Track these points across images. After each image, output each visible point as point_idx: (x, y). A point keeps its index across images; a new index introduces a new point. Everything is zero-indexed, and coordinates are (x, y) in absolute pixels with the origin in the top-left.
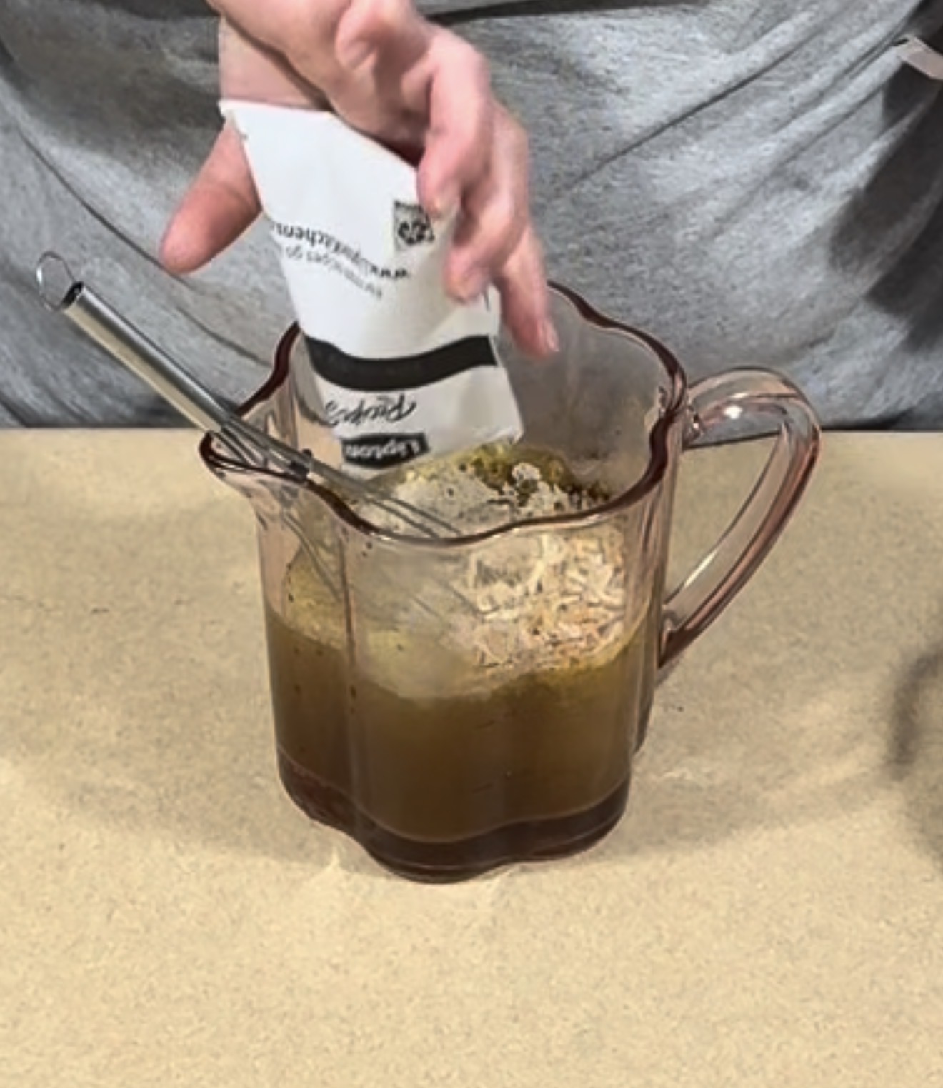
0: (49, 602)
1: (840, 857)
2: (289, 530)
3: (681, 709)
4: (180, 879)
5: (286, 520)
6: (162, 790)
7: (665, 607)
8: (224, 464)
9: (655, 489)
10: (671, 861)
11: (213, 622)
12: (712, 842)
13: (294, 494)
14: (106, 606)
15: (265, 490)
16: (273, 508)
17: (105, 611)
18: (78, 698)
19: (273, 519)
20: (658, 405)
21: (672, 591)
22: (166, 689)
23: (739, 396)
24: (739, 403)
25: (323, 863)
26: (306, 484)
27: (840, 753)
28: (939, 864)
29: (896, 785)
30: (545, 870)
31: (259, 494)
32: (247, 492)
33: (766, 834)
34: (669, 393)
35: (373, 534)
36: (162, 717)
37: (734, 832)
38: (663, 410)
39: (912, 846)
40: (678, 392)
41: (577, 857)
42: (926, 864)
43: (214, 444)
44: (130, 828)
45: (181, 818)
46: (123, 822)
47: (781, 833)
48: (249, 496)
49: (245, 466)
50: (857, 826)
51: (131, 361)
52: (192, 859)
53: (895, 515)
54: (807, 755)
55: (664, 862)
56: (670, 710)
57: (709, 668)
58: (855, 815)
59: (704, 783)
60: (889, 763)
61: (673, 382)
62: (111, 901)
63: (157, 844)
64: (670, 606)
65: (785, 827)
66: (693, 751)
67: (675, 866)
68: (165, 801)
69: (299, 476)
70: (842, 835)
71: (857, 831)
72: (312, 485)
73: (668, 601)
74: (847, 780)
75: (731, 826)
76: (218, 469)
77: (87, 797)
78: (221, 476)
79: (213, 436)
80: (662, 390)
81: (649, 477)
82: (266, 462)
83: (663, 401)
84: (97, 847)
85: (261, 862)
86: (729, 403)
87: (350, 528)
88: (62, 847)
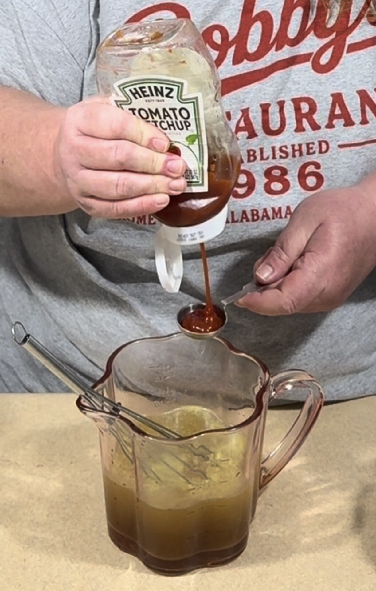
0: (19, 463)
1: (335, 565)
2: (112, 434)
3: (272, 505)
4: (72, 574)
5: (111, 431)
6: (65, 538)
7: (262, 465)
8: (85, 408)
9: (258, 419)
10: (268, 566)
11: (85, 471)
12: (284, 559)
13: (114, 420)
14: (43, 464)
15: (101, 418)
16: (105, 426)
17: (42, 466)
18: (31, 501)
19: (105, 430)
20: (260, 384)
21: (266, 457)
22: (67, 497)
23: (291, 380)
24: (291, 383)
25: (127, 568)
26: (119, 417)
27: (335, 523)
28: (374, 567)
29: (357, 536)
30: (218, 570)
31: (99, 419)
32: (95, 420)
33: (305, 556)
34: (264, 379)
35: (146, 437)
36: (65, 508)
37: (293, 555)
38: (261, 387)
39: (364, 560)
40: (267, 379)
41: (230, 564)
42: (370, 567)
43: (82, 401)
44: (52, 553)
45: (73, 549)
46: (49, 550)
47: (311, 555)
48: (96, 421)
49: (94, 410)
50: (341, 552)
51: (50, 367)
52: (77, 565)
53: (357, 428)
54: (323, 524)
55: (265, 566)
56: (268, 506)
57: (283, 489)
58: (341, 547)
59: (281, 535)
60: (354, 527)
61: (265, 376)
62: (45, 582)
63: (63, 559)
64: (265, 465)
65: (314, 552)
66: (276, 522)
67: (269, 568)
68: (66, 542)
69: (116, 413)
70: (336, 556)
71: (342, 554)
72: (121, 418)
73: (263, 463)
74: (338, 534)
75: (292, 552)
76: (84, 411)
77: (35, 541)
78: (85, 413)
79: (81, 396)
80: (261, 378)
81: (256, 413)
82: (102, 408)
83: (261, 382)
84: (39, 560)
85: (104, 567)
86: (287, 383)
87: (137, 434)
88: (25, 560)
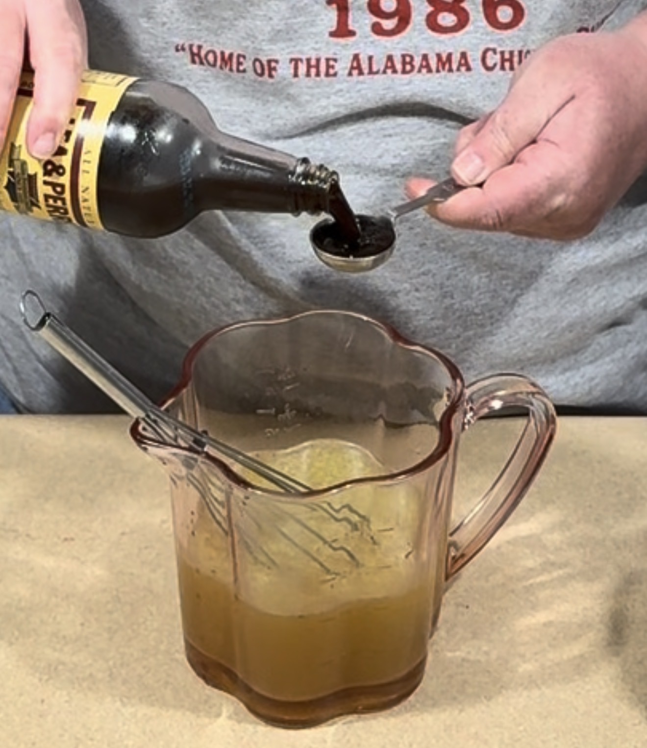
0: (34, 534)
1: (577, 710)
2: (191, 486)
3: (467, 607)
4: (124, 724)
5: (191, 479)
6: (111, 663)
7: (450, 539)
8: (146, 441)
9: (443, 458)
10: (461, 711)
11: (146, 548)
12: (489, 698)
13: (196, 460)
14: (72, 535)
15: (174, 458)
16: (180, 471)
17: (72, 539)
18: (54, 600)
19: (181, 478)
20: (445, 398)
21: (457, 524)
22: (115, 593)
23: (501, 393)
24: (501, 398)
25: (219, 715)
26: (204, 455)
27: (577, 637)
28: (644, 714)
29: (614, 659)
30: (375, 718)
31: (170, 461)
32: (164, 461)
33: (525, 693)
34: (453, 390)
35: (250, 490)
36: (110, 612)
37: (504, 692)
38: (448, 404)
39: (626, 701)
40: (459, 390)
41: (396, 708)
42: (637, 714)
43: (140, 428)
44: (90, 689)
45: (125, 682)
46: (85, 685)
47: (536, 693)
48: (164, 463)
49: (163, 443)
50: (588, 687)
51: (84, 367)
52: (132, 710)
53: (614, 474)
54: (555, 639)
55: (456, 712)
56: (461, 609)
57: (487, 581)
58: (587, 679)
59: (483, 659)
60: (609, 644)
61: (456, 385)
62: (77, 739)
63: (109, 699)
64: (455, 538)
65: (539, 688)
66: (475, 635)
67: (463, 714)
68: (114, 670)
69: (200, 449)
70: (579, 693)
71: (588, 691)
72: (208, 456)
73: (452, 534)
74: (582, 656)
75: (502, 687)
76: (143, 446)
77: (60, 667)
78: (145, 449)
79: (140, 420)
80: (448, 389)
81: (440, 449)
82: (175, 440)
83: (449, 396)
84: (67, 702)
85: (179, 714)
86: (493, 398)
87: (234, 485)
88: (43, 701)
